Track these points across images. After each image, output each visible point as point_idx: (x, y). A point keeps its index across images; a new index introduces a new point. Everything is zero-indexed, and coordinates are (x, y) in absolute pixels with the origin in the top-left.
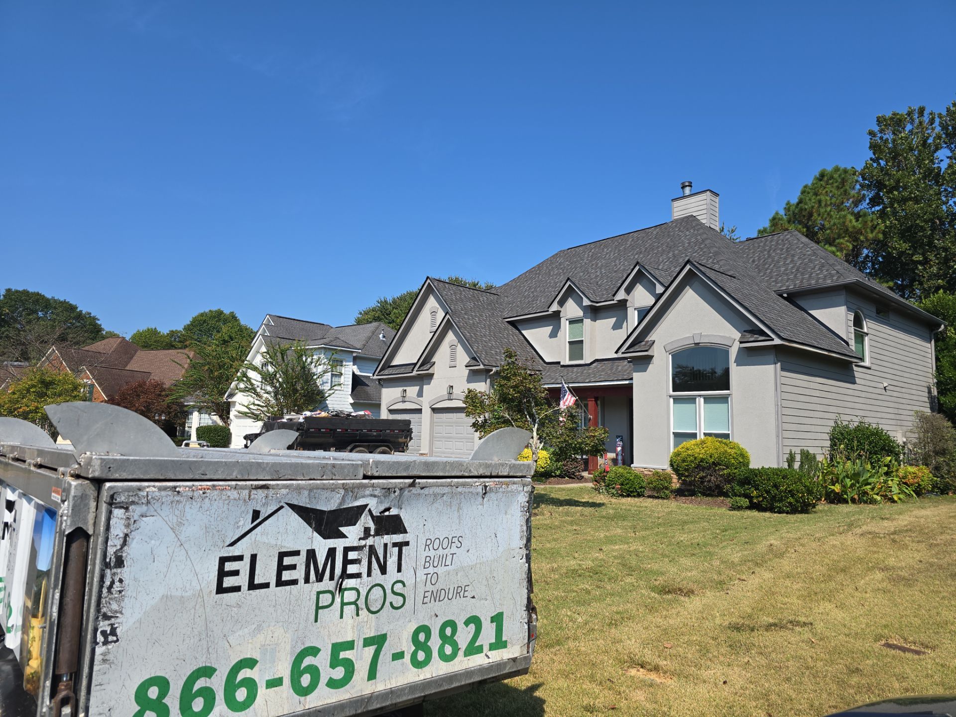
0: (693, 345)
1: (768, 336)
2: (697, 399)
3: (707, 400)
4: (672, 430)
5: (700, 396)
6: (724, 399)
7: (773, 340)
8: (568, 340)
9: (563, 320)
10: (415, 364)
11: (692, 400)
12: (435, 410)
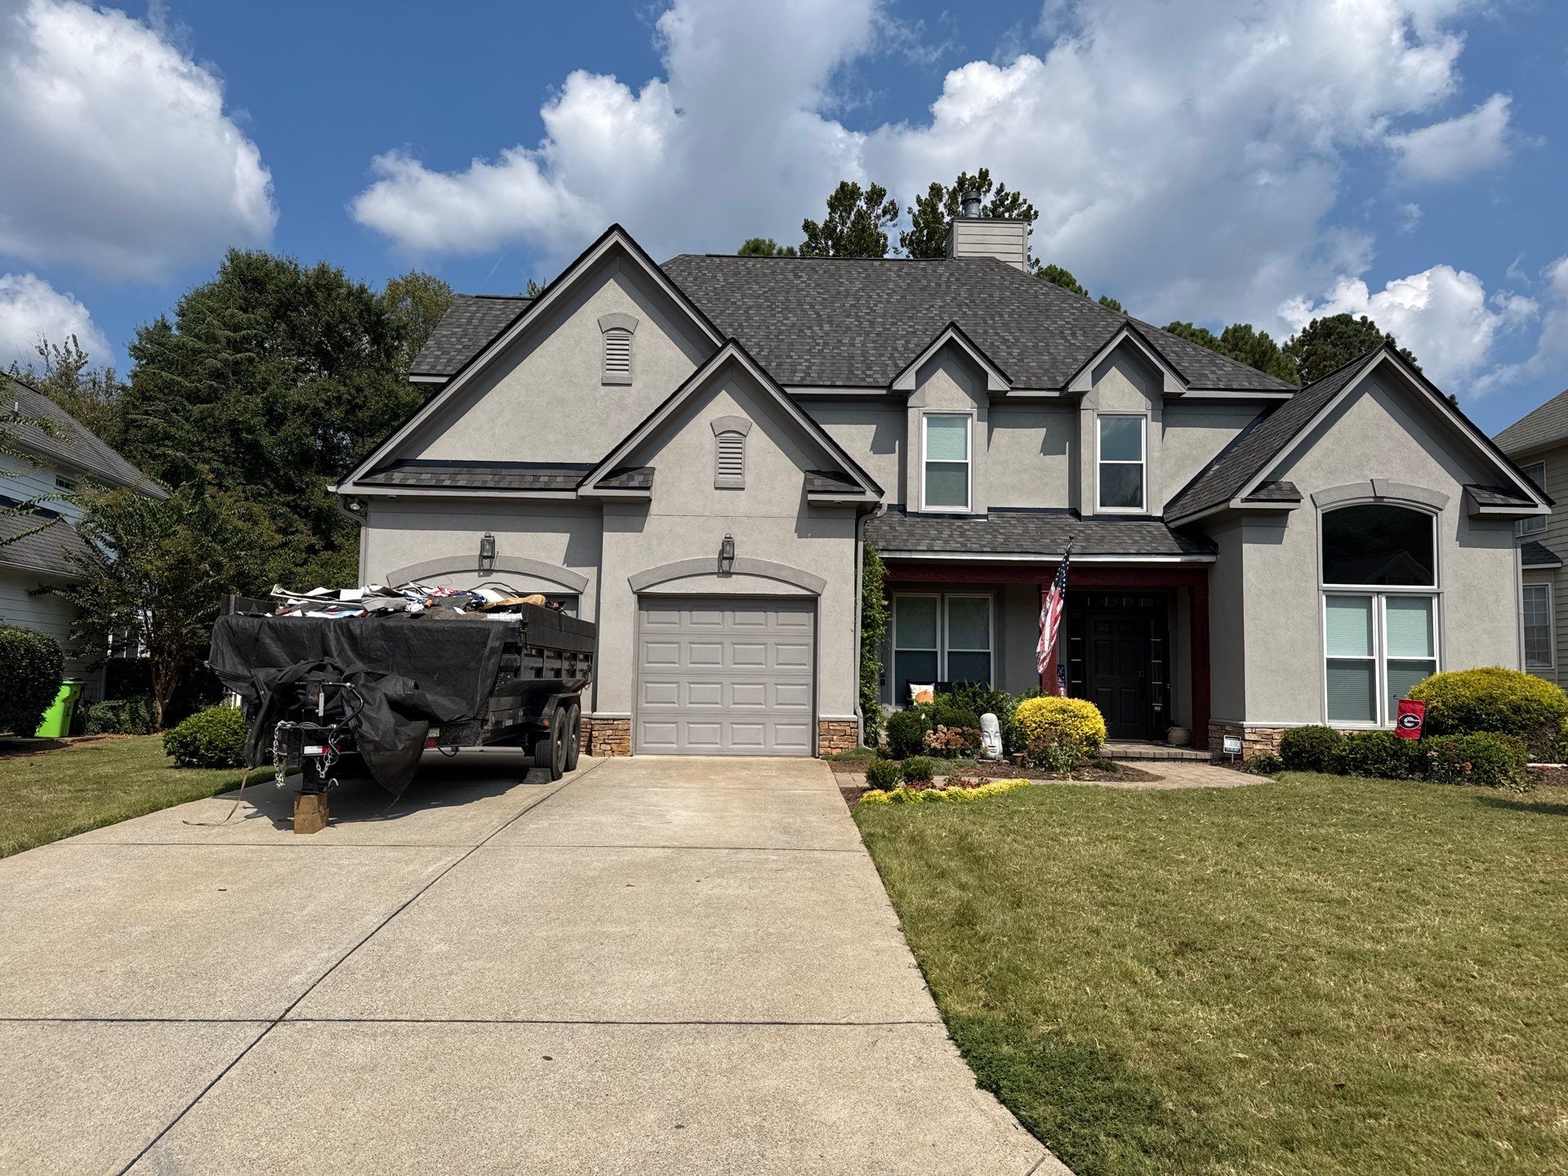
0: (1372, 500)
1: (1527, 498)
2: (1375, 601)
3: (1394, 600)
4: (1326, 656)
5: (1379, 593)
6: (1425, 601)
7: (1536, 506)
8: (925, 459)
9: (912, 414)
10: (594, 468)
11: (1365, 600)
12: (647, 601)
